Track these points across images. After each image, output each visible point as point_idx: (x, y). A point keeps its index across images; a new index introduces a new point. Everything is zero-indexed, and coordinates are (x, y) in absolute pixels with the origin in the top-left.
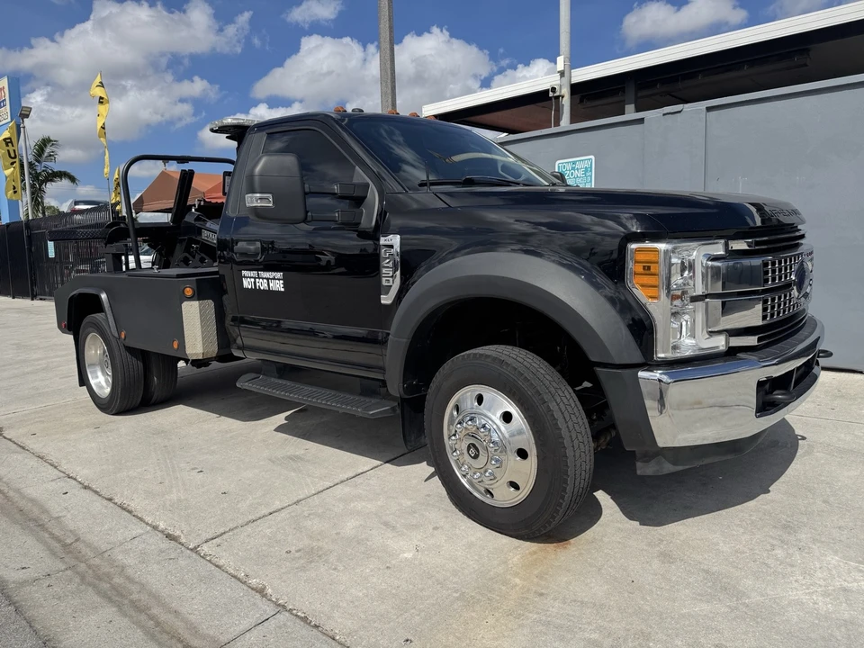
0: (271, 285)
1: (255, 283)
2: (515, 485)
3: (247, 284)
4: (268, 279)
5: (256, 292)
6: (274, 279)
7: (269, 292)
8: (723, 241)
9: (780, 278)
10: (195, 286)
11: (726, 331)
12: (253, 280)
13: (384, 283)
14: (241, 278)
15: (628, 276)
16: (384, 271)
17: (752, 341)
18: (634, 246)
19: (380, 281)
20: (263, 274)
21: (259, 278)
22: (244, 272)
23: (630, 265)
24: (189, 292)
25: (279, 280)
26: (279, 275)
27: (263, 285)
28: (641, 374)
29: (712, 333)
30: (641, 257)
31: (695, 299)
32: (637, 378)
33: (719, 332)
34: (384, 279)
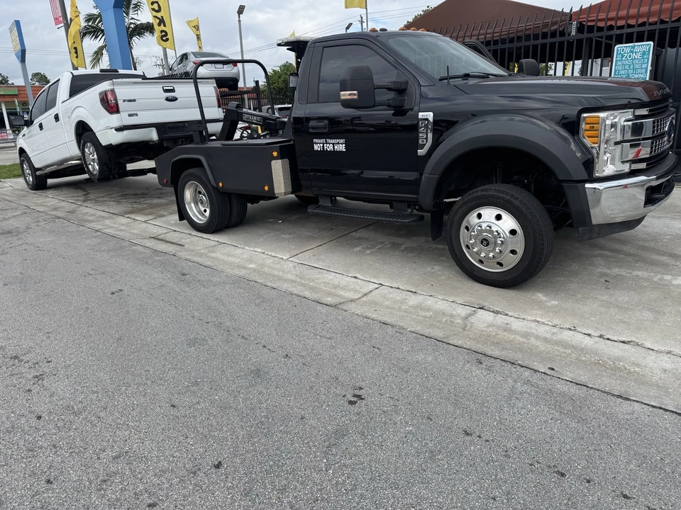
0: (336, 147)
1: (323, 146)
2: (513, 252)
3: (316, 147)
4: (333, 144)
5: (324, 152)
6: (338, 143)
7: (334, 153)
8: (632, 110)
9: (657, 131)
10: (278, 149)
11: (630, 161)
12: (322, 145)
13: (420, 142)
14: (313, 144)
15: (581, 132)
16: (420, 135)
17: (643, 166)
18: (585, 115)
19: (418, 141)
20: (329, 141)
21: (327, 143)
22: (314, 140)
23: (583, 126)
24: (275, 154)
25: (342, 144)
26: (342, 141)
27: (330, 148)
28: (587, 185)
29: (623, 162)
30: (588, 120)
31: (616, 143)
32: (585, 188)
33: (627, 162)
34: (420, 140)
